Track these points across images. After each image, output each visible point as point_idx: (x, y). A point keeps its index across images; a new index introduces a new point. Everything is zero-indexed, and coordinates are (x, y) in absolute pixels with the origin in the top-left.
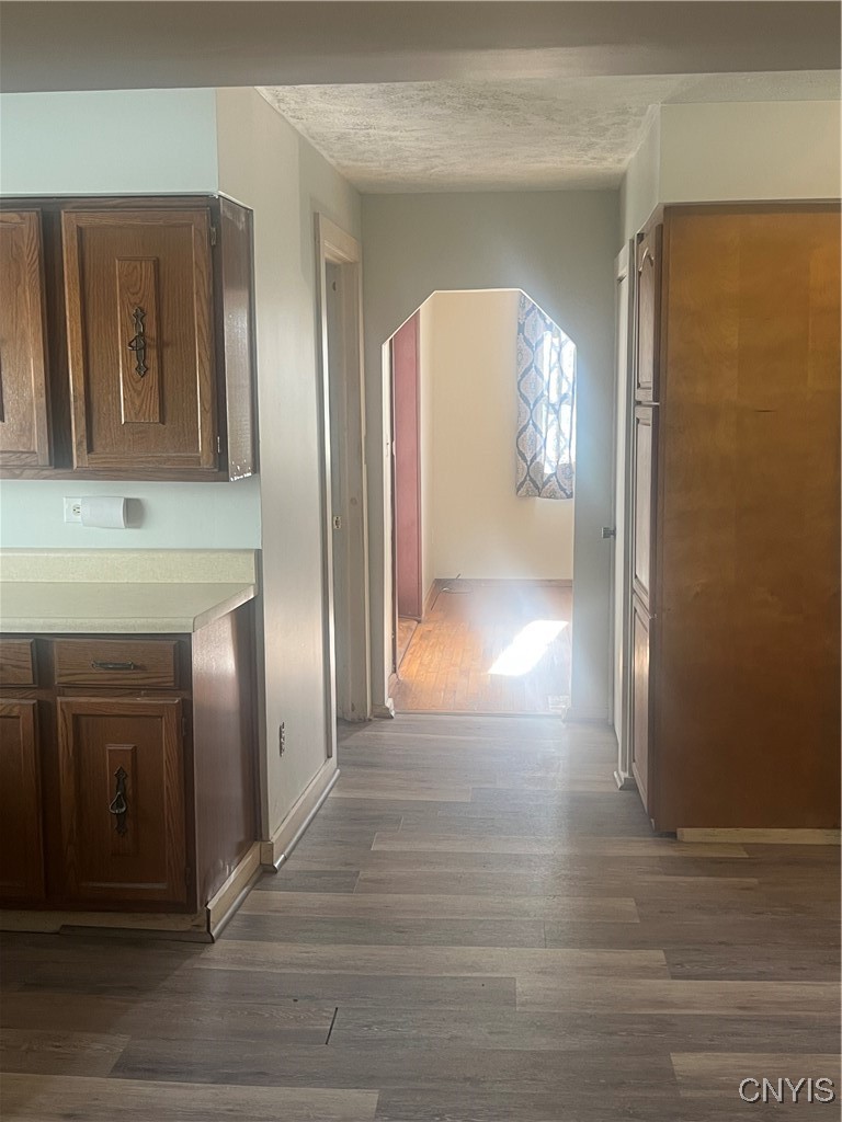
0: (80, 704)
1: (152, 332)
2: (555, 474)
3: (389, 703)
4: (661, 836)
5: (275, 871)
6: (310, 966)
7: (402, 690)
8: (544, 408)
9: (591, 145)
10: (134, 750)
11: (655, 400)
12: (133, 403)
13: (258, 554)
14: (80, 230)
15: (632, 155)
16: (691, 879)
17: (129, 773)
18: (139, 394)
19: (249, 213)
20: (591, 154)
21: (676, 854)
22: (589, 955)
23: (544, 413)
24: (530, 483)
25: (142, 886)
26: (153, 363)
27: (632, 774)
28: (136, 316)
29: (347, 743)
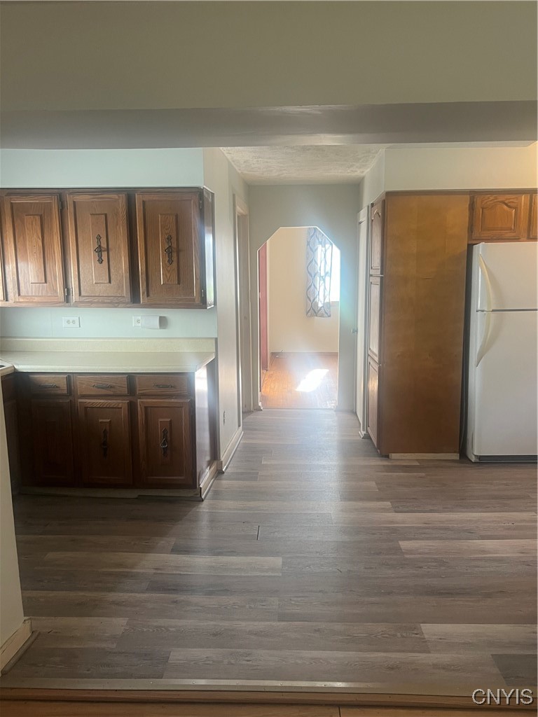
0: (147, 402)
1: (174, 245)
2: (323, 307)
3: (260, 404)
4: (382, 457)
5: (223, 473)
6: (245, 510)
7: (264, 399)
8: (318, 278)
9: (352, 166)
10: (171, 421)
11: (381, 274)
12: (166, 276)
13: (216, 339)
14: (144, 202)
15: (368, 170)
16: (397, 474)
17: (168, 431)
18: (169, 272)
19: (213, 194)
20: (351, 169)
21: (390, 464)
22: (360, 504)
23: (318, 280)
24: (312, 311)
25: (175, 478)
26: (175, 259)
27: (367, 432)
28: (168, 239)
29: (245, 420)
